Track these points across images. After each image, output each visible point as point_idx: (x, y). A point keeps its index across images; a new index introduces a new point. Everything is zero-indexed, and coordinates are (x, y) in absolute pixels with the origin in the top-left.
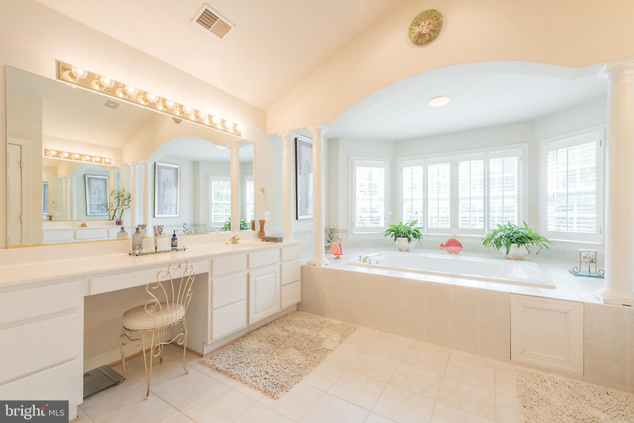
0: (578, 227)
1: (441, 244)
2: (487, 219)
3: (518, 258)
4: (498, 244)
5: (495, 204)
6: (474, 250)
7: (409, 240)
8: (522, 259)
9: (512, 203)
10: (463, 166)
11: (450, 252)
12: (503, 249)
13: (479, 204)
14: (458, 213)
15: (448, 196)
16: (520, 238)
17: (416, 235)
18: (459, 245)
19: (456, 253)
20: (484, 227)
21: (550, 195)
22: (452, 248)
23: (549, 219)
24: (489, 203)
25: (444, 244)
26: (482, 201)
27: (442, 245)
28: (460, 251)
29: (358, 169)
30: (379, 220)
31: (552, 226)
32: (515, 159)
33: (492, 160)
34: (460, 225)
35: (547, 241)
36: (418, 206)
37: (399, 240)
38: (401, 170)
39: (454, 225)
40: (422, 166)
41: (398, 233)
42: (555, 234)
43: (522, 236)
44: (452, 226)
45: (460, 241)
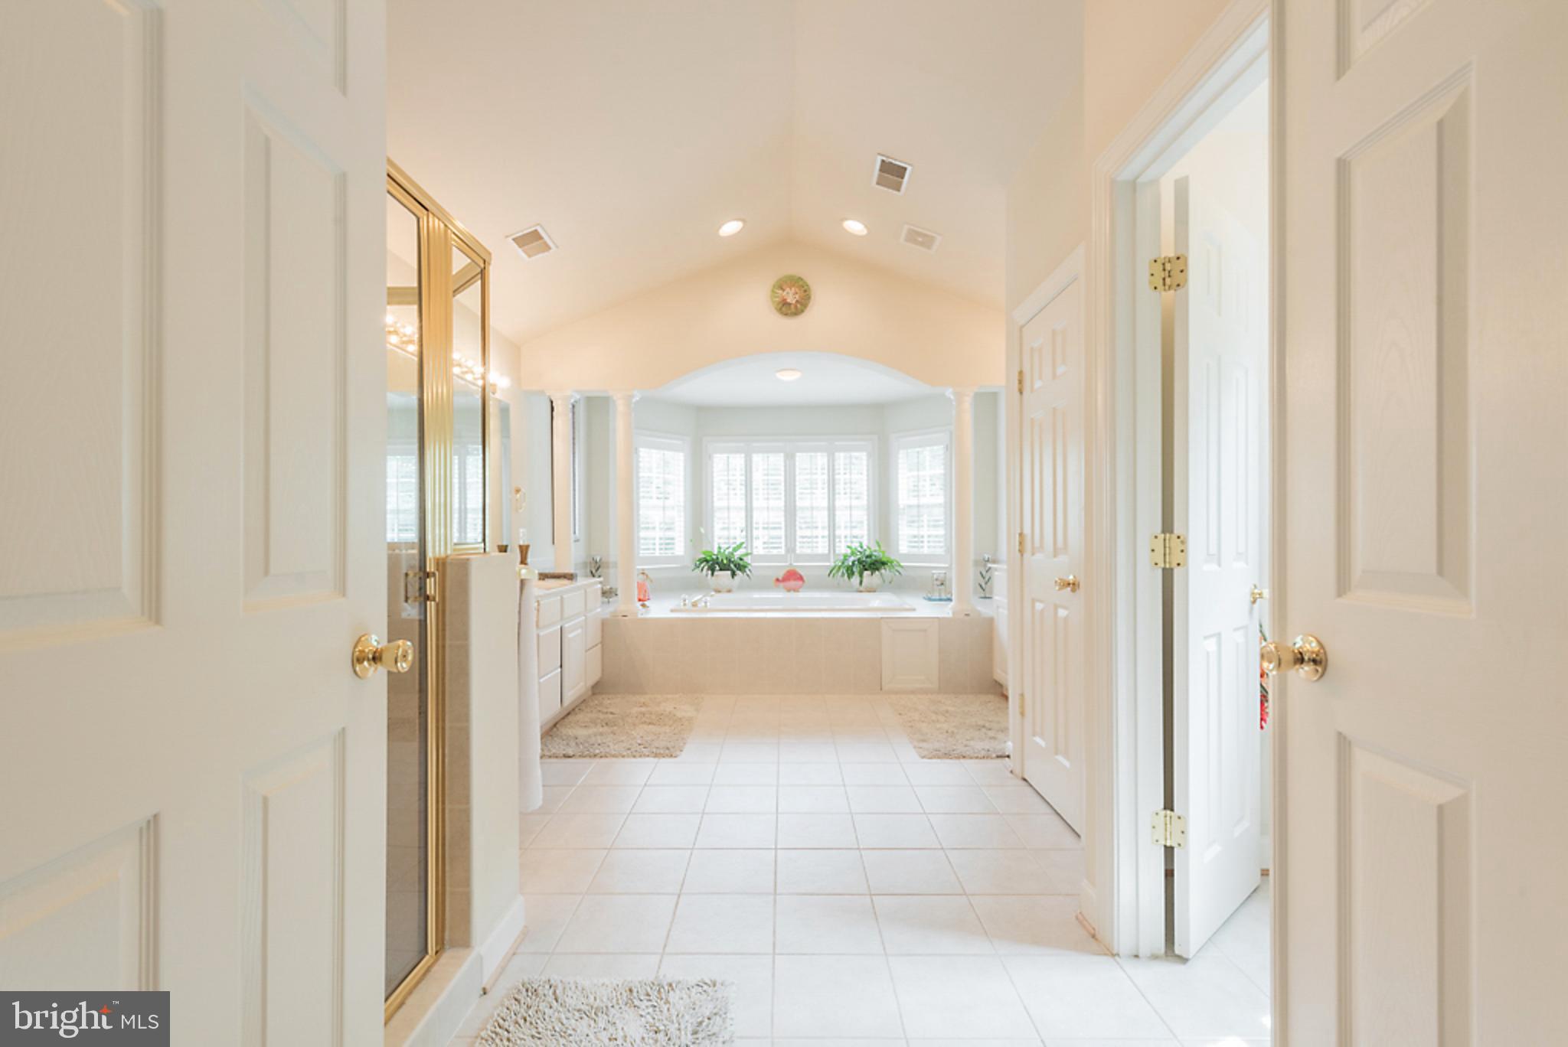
0: (929, 547)
1: (774, 579)
2: (832, 539)
3: (871, 590)
4: (850, 572)
5: (841, 517)
6: (819, 586)
7: (733, 574)
8: (875, 591)
9: (861, 515)
10: (802, 459)
11: (789, 590)
12: (856, 579)
13: (822, 518)
14: (795, 531)
15: (782, 504)
16: (873, 564)
17: (740, 566)
18: (801, 578)
19: (796, 590)
20: (829, 550)
21: (901, 506)
22: (792, 583)
23: (900, 537)
24: (834, 515)
25: (780, 578)
26: (826, 513)
27: (778, 580)
28: (800, 587)
29: (643, 452)
30: (673, 544)
31: (904, 548)
32: (864, 455)
33: (837, 454)
34: (797, 548)
35: (900, 566)
36: (739, 519)
37: (717, 575)
38: (710, 457)
39: (791, 549)
40: (743, 455)
41: (714, 564)
42: (908, 557)
43: (876, 561)
44: (788, 551)
45: (802, 574)
